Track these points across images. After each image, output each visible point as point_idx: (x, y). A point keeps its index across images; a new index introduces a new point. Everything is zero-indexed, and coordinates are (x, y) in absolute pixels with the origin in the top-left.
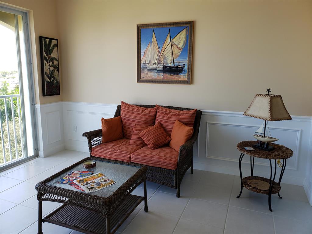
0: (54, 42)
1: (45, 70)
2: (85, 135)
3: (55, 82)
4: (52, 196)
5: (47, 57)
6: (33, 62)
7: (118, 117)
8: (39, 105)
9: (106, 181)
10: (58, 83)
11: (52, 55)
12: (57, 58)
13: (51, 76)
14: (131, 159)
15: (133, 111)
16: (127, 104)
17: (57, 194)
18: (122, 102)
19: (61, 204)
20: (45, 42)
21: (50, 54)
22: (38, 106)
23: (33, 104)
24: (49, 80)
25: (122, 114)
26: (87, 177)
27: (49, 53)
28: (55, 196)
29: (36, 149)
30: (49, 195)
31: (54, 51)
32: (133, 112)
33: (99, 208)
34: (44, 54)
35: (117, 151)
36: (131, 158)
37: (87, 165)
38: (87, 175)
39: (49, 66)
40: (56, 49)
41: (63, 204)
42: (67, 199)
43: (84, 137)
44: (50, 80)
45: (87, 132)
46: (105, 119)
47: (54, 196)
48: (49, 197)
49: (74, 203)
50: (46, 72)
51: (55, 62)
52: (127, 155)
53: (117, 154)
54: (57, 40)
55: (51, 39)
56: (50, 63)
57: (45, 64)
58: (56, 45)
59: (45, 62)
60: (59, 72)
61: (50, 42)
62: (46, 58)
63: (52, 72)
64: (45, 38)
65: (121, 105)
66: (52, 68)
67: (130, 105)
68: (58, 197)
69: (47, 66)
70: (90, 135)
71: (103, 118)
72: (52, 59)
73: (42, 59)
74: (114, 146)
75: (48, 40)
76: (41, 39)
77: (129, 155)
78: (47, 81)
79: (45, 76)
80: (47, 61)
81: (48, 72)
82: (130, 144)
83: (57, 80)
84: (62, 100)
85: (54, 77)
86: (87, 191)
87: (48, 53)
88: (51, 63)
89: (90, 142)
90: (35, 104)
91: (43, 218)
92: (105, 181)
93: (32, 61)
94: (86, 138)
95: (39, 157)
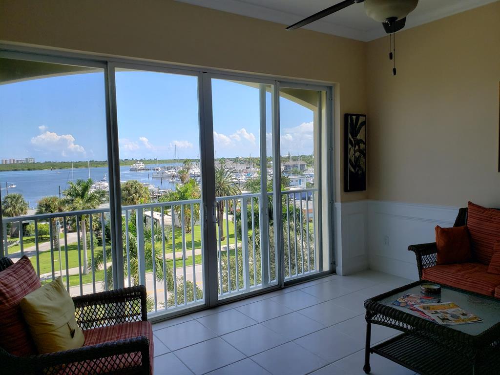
0: (361, 119)
1: (349, 156)
2: (411, 248)
3: (360, 172)
4: (388, 319)
5: (352, 139)
6: (335, 147)
7: (462, 227)
8: (340, 204)
9: (466, 315)
10: (364, 174)
11: (359, 137)
12: (364, 141)
13: (356, 165)
14: (495, 295)
15: (492, 218)
16: (479, 207)
17: (394, 318)
18: (470, 203)
19: (400, 333)
20: (352, 120)
21: (356, 136)
22: (338, 205)
23: (332, 201)
24: (353, 170)
25: (471, 222)
26: (433, 304)
27: (355, 133)
28: (391, 319)
29: (333, 263)
30: (383, 318)
31: (361, 131)
32: (492, 220)
33: (461, 348)
34: (350, 136)
35: (467, 279)
36: (494, 293)
37: (428, 288)
38: (432, 302)
39: (355, 151)
40: (363, 128)
41: (403, 332)
42: (409, 327)
43: (411, 251)
44: (355, 169)
45: (415, 245)
46: (442, 227)
47: (389, 320)
48: (383, 320)
49: (421, 333)
50: (350, 160)
51: (362, 146)
52: (488, 288)
53: (468, 283)
54: (365, 116)
55: (358, 116)
56: (355, 147)
57: (350, 149)
58: (364, 123)
59: (350, 146)
60: (365, 159)
61: (357, 119)
62: (351, 142)
63: (357, 160)
64: (352, 115)
65: (467, 208)
66: (357, 154)
67: (485, 209)
68: (395, 322)
69: (352, 151)
70: (420, 250)
71: (438, 227)
72: (358, 142)
73: (346, 142)
74: (459, 271)
75: (354, 117)
76: (346, 117)
77: (492, 288)
78: (351, 172)
79: (349, 164)
80: (352, 146)
81: (353, 159)
82: (489, 271)
83: (362, 171)
84: (367, 198)
85: (359, 166)
86: (440, 322)
87: (354, 135)
88: (357, 147)
89: (419, 260)
90: (334, 201)
91: (371, 347)
92: (463, 314)
93: (333, 146)
94: (414, 253)
95: (336, 274)
